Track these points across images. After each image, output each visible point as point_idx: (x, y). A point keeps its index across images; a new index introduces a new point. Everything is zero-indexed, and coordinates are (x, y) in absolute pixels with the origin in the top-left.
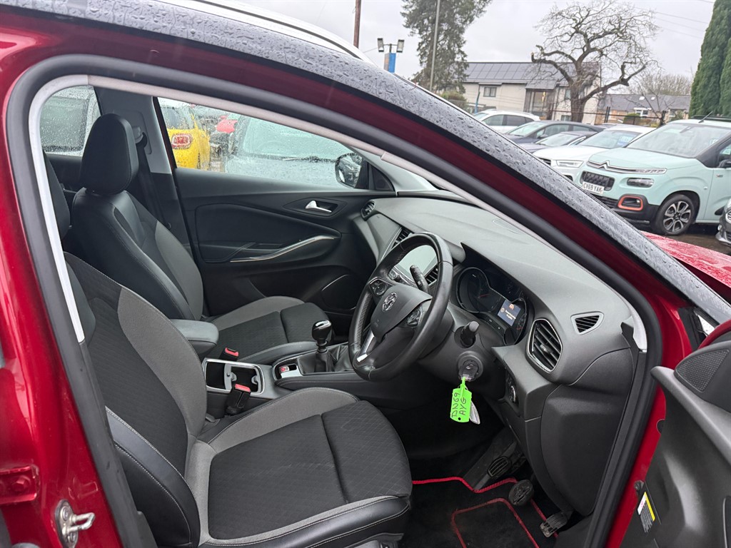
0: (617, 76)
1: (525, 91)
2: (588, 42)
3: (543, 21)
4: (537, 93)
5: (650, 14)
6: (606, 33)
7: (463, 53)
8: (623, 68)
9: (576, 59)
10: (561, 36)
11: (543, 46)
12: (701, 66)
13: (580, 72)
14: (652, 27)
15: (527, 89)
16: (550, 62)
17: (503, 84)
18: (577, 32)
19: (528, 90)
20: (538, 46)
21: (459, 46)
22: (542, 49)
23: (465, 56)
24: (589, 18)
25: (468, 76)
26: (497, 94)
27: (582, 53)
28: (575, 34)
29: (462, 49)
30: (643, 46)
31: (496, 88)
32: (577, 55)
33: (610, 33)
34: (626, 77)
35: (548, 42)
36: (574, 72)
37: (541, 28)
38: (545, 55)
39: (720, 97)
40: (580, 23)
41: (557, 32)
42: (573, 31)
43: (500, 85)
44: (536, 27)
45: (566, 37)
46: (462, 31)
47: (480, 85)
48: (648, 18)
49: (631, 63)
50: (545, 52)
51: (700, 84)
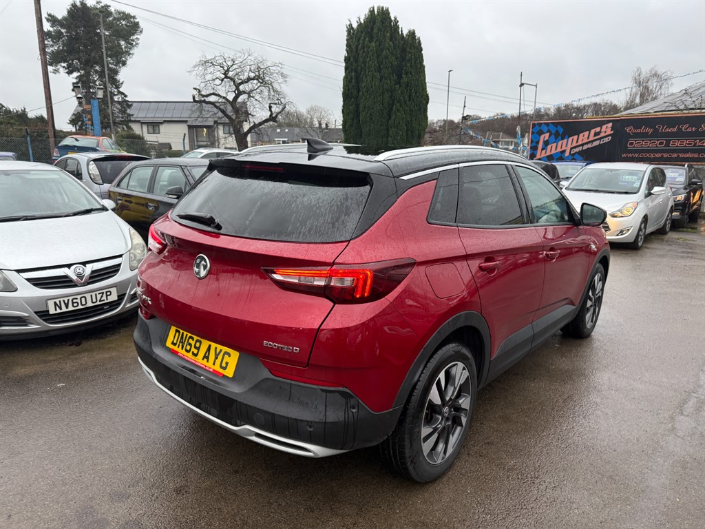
0: (267, 114)
1: (187, 127)
2: (237, 86)
3: (195, 67)
4: (198, 129)
5: (280, 65)
6: (249, 79)
7: (123, 94)
8: (270, 107)
9: (231, 100)
10: (213, 80)
11: (198, 87)
12: (345, 111)
13: (236, 111)
14: (283, 75)
15: (188, 126)
16: (210, 103)
17: (165, 121)
18: (226, 77)
19: (190, 127)
20: (195, 89)
21: (117, 87)
22: (199, 91)
23: (126, 96)
24: (235, 67)
25: (132, 115)
26: (161, 131)
27: (234, 95)
28: (225, 80)
29: (121, 90)
30: (279, 90)
31: (159, 126)
32: (231, 97)
33: (253, 79)
34: (274, 115)
35: (203, 85)
36: (231, 112)
37: (194, 73)
38: (203, 96)
39: (362, 133)
40: (228, 70)
41: (209, 77)
42: (223, 76)
43: (162, 123)
44: (189, 72)
45: (218, 82)
46: (116, 72)
47: (142, 123)
48: (279, 68)
49: (276, 104)
50: (203, 93)
51: (348, 124)
